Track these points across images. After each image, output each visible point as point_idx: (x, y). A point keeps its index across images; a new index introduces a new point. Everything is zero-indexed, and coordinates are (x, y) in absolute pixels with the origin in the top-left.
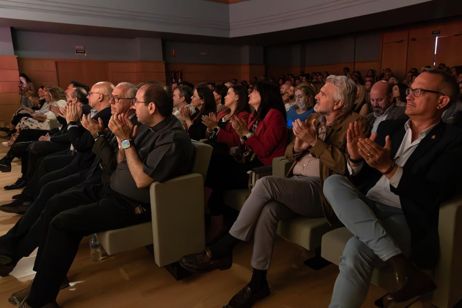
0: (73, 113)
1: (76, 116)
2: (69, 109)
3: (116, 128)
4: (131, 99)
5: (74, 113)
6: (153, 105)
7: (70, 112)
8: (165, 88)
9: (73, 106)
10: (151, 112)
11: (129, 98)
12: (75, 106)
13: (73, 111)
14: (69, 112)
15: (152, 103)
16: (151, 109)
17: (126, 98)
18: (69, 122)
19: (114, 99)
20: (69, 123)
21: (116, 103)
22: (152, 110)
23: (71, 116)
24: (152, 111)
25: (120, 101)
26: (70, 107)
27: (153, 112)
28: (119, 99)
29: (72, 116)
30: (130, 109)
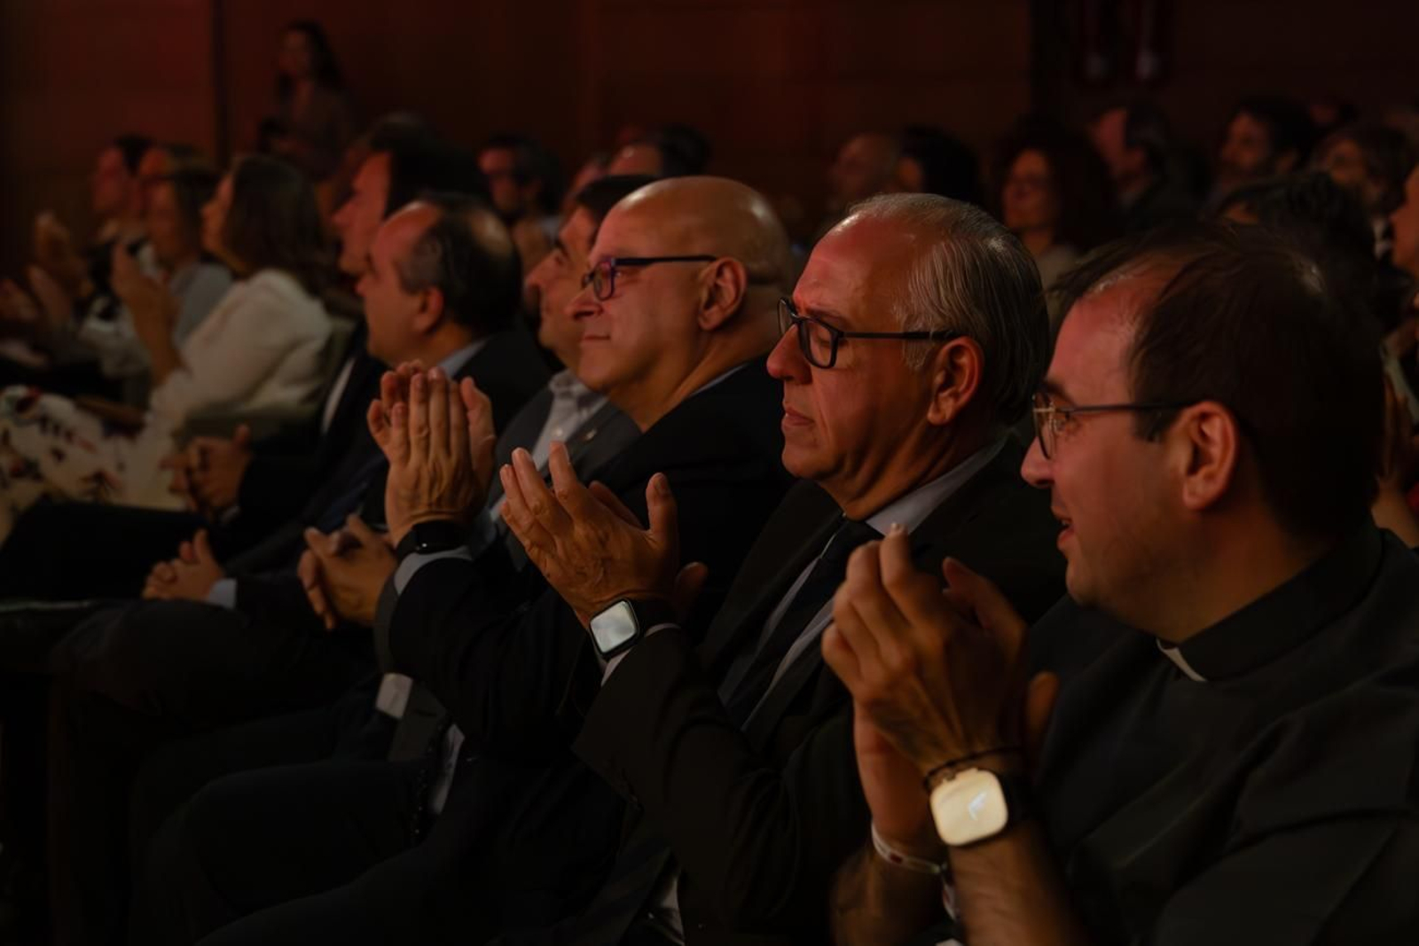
0: (436, 460)
1: (456, 484)
2: (405, 425)
3: (894, 655)
4: (941, 337)
5: (442, 456)
6: (1219, 429)
7: (415, 456)
8: (1312, 277)
9: (435, 403)
10: (1199, 490)
11: (918, 326)
12: (453, 399)
13: (435, 438)
14: (406, 457)
15: (1205, 406)
16: (1198, 459)
17: (901, 331)
18: (406, 529)
19: (803, 342)
20: (406, 538)
21: (815, 372)
22: (1203, 472)
23: (425, 484)
24: (1210, 478)
25: (845, 357)
26: (414, 409)
27: (1214, 489)
28: (838, 340)
29: (433, 481)
30: (930, 426)
